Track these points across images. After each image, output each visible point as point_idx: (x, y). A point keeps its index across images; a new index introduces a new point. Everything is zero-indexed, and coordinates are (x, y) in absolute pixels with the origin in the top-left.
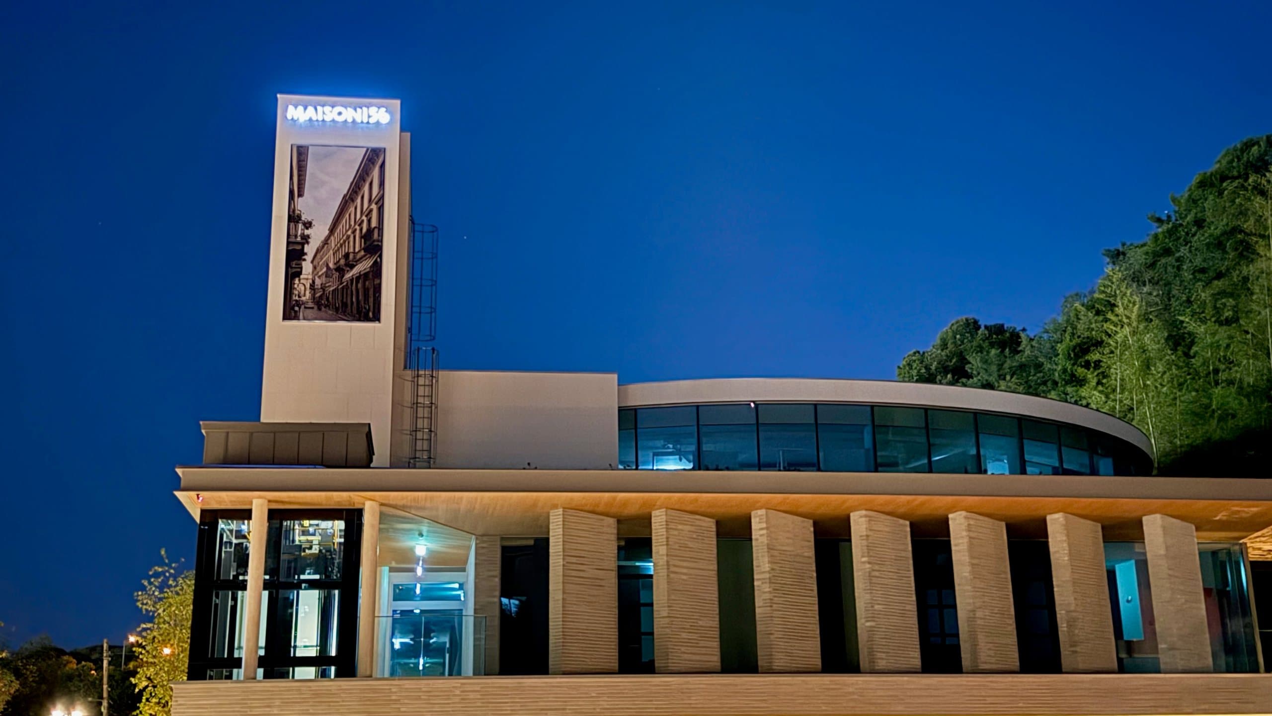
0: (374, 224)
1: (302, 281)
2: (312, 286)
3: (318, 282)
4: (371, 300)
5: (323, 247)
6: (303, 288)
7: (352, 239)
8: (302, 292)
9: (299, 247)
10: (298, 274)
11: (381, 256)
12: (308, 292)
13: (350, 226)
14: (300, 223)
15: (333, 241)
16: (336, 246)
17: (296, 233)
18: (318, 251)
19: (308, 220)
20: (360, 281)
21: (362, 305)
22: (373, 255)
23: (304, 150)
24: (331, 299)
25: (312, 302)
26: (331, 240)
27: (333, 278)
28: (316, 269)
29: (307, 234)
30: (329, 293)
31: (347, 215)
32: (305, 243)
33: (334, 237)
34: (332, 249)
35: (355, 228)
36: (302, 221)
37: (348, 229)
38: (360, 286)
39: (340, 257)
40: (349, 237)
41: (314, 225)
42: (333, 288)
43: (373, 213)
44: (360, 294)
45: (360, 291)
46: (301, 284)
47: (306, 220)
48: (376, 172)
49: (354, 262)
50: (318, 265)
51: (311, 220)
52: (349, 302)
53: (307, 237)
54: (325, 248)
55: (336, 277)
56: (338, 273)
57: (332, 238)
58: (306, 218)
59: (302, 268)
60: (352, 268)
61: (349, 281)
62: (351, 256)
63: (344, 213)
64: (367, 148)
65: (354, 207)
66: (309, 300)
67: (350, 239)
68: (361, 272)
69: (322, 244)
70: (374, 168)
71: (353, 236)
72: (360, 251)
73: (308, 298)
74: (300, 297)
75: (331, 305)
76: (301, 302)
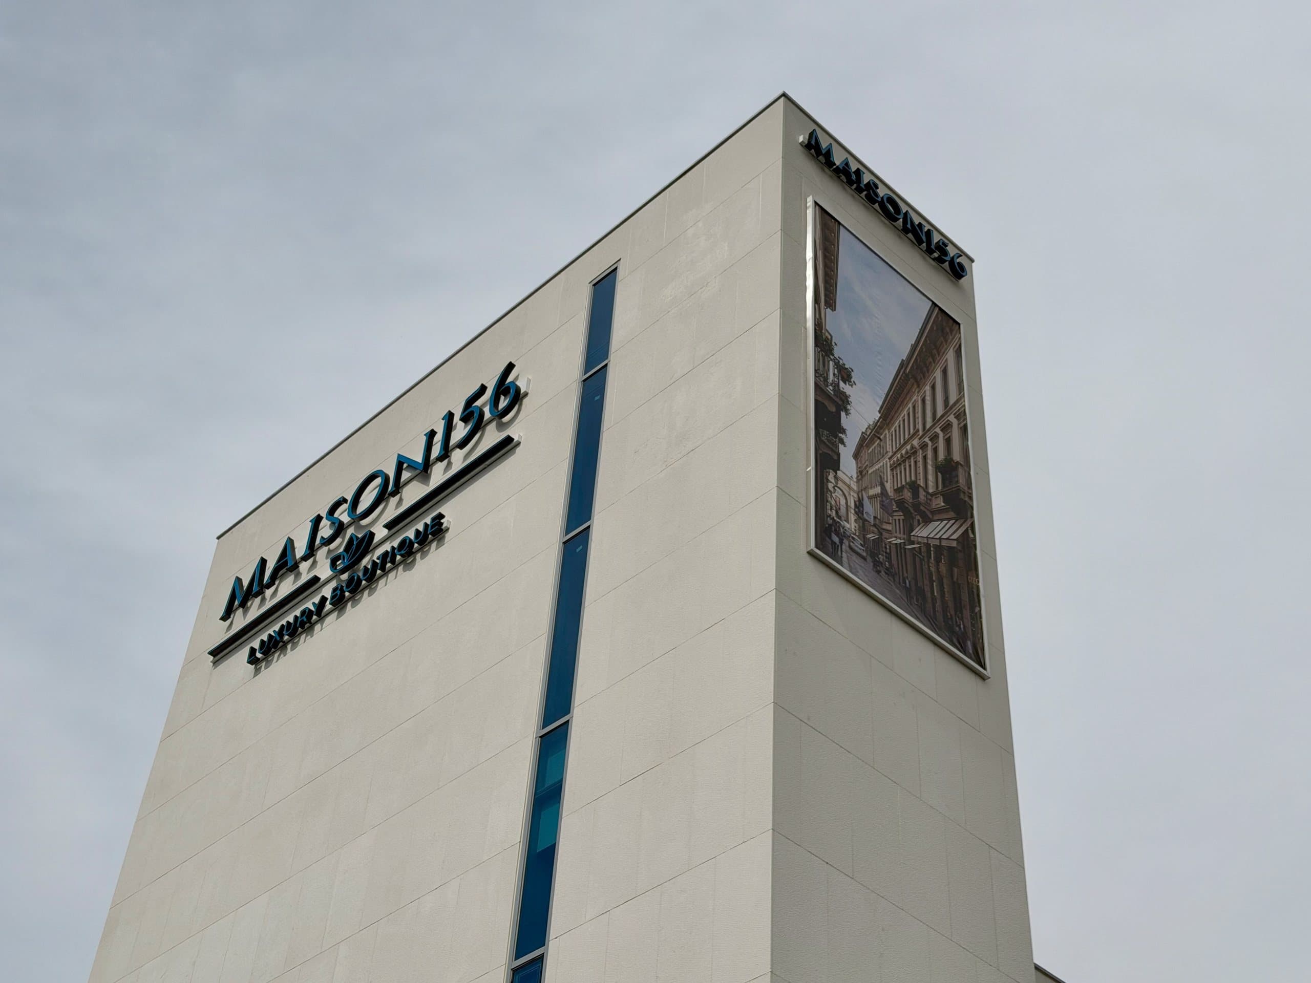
0: (956, 454)
1: (841, 485)
2: (859, 508)
3: (870, 509)
4: (967, 613)
5: (872, 441)
6: (843, 502)
7: (920, 457)
8: (843, 511)
9: (832, 408)
10: (836, 466)
11: (972, 528)
12: (852, 517)
13: (916, 430)
14: (831, 360)
15: (888, 439)
16: (895, 453)
17: (827, 375)
18: (864, 442)
19: (844, 365)
20: (943, 560)
21: (953, 613)
22: (959, 519)
23: (831, 223)
24: (894, 562)
25: (861, 545)
26: (885, 436)
27: (895, 518)
28: (862, 477)
29: (844, 391)
30: (890, 547)
31: (910, 405)
32: (842, 407)
33: (889, 432)
34: (889, 457)
35: (924, 440)
36: (835, 357)
37: (914, 434)
38: (943, 569)
39: (904, 483)
40: (915, 453)
41: (854, 382)
42: (895, 540)
43: (951, 431)
44: (945, 586)
45: (945, 581)
46: (840, 491)
47: (841, 362)
48: (950, 356)
49: (928, 510)
50: (865, 471)
51: (851, 370)
52: (927, 589)
53: (843, 398)
54: (876, 444)
55: (899, 520)
56: (902, 514)
57: (887, 432)
58: (840, 357)
59: (839, 455)
60: (926, 522)
61: (922, 545)
62: (922, 494)
63: (905, 398)
64: (933, 303)
65: (920, 396)
66: (855, 534)
67: (918, 457)
68: (942, 540)
69: (871, 433)
70: (948, 347)
71: (922, 454)
72: (937, 496)
73: (853, 530)
74: (840, 517)
75: (896, 574)
76: (841, 528)
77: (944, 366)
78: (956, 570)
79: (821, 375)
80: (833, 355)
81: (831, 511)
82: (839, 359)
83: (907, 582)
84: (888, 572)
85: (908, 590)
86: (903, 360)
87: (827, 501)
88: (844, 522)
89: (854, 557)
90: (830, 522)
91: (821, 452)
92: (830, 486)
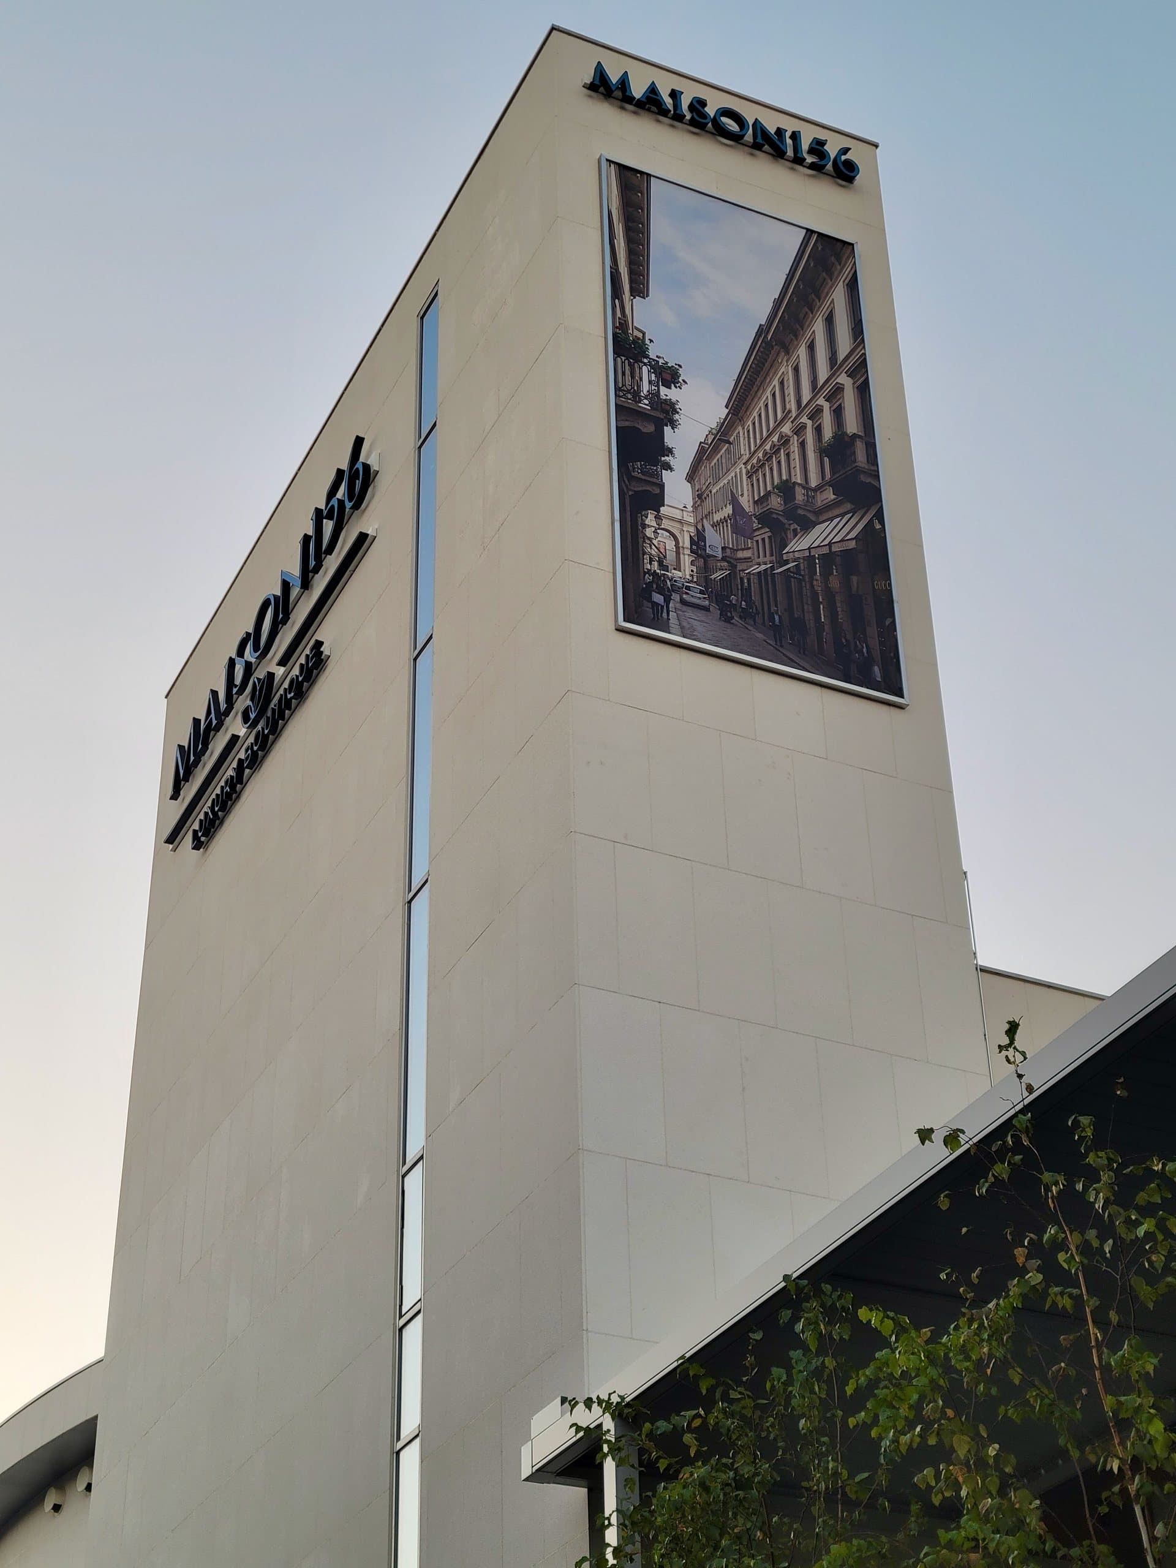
0: (852, 426)
1: (665, 524)
2: (698, 542)
3: (714, 540)
4: (872, 631)
5: (716, 449)
6: (670, 545)
7: (794, 447)
8: (671, 556)
9: (649, 428)
10: (656, 500)
11: (880, 516)
12: (686, 559)
13: (787, 414)
14: (645, 364)
15: (742, 439)
16: (752, 455)
17: (639, 386)
18: (703, 454)
19: (667, 363)
20: (835, 571)
21: (849, 637)
22: (859, 509)
23: (635, 180)
24: (755, 597)
25: (701, 592)
26: (738, 436)
27: (755, 539)
28: (702, 501)
29: (668, 398)
30: (749, 580)
31: (776, 382)
32: (665, 421)
33: (743, 428)
34: (744, 461)
35: (801, 421)
36: (650, 359)
37: (783, 420)
38: (835, 583)
39: (769, 488)
40: (787, 442)
41: (684, 381)
42: (758, 568)
43: (843, 396)
44: (838, 605)
45: (838, 598)
46: (664, 532)
47: (661, 361)
48: (838, 295)
49: (810, 511)
50: (707, 492)
51: (677, 367)
52: (809, 618)
53: (668, 408)
54: (723, 451)
55: (763, 540)
56: (768, 530)
57: (740, 428)
58: (659, 355)
59: (662, 487)
60: (807, 530)
61: (802, 561)
62: (800, 495)
63: (767, 374)
64: (808, 230)
65: (790, 366)
66: (691, 581)
67: (791, 447)
68: (833, 545)
69: (714, 439)
70: (833, 285)
71: (798, 441)
72: (824, 488)
73: (688, 577)
74: (666, 568)
75: (758, 613)
76: (668, 581)
77: (829, 310)
78: (854, 579)
79: (628, 391)
80: (647, 357)
81: (651, 564)
82: (657, 359)
83: (777, 617)
84: (745, 615)
85: (777, 632)
86: (760, 325)
87: (644, 553)
88: (673, 571)
89: (690, 613)
90: (648, 578)
91: (630, 493)
92: (649, 532)
